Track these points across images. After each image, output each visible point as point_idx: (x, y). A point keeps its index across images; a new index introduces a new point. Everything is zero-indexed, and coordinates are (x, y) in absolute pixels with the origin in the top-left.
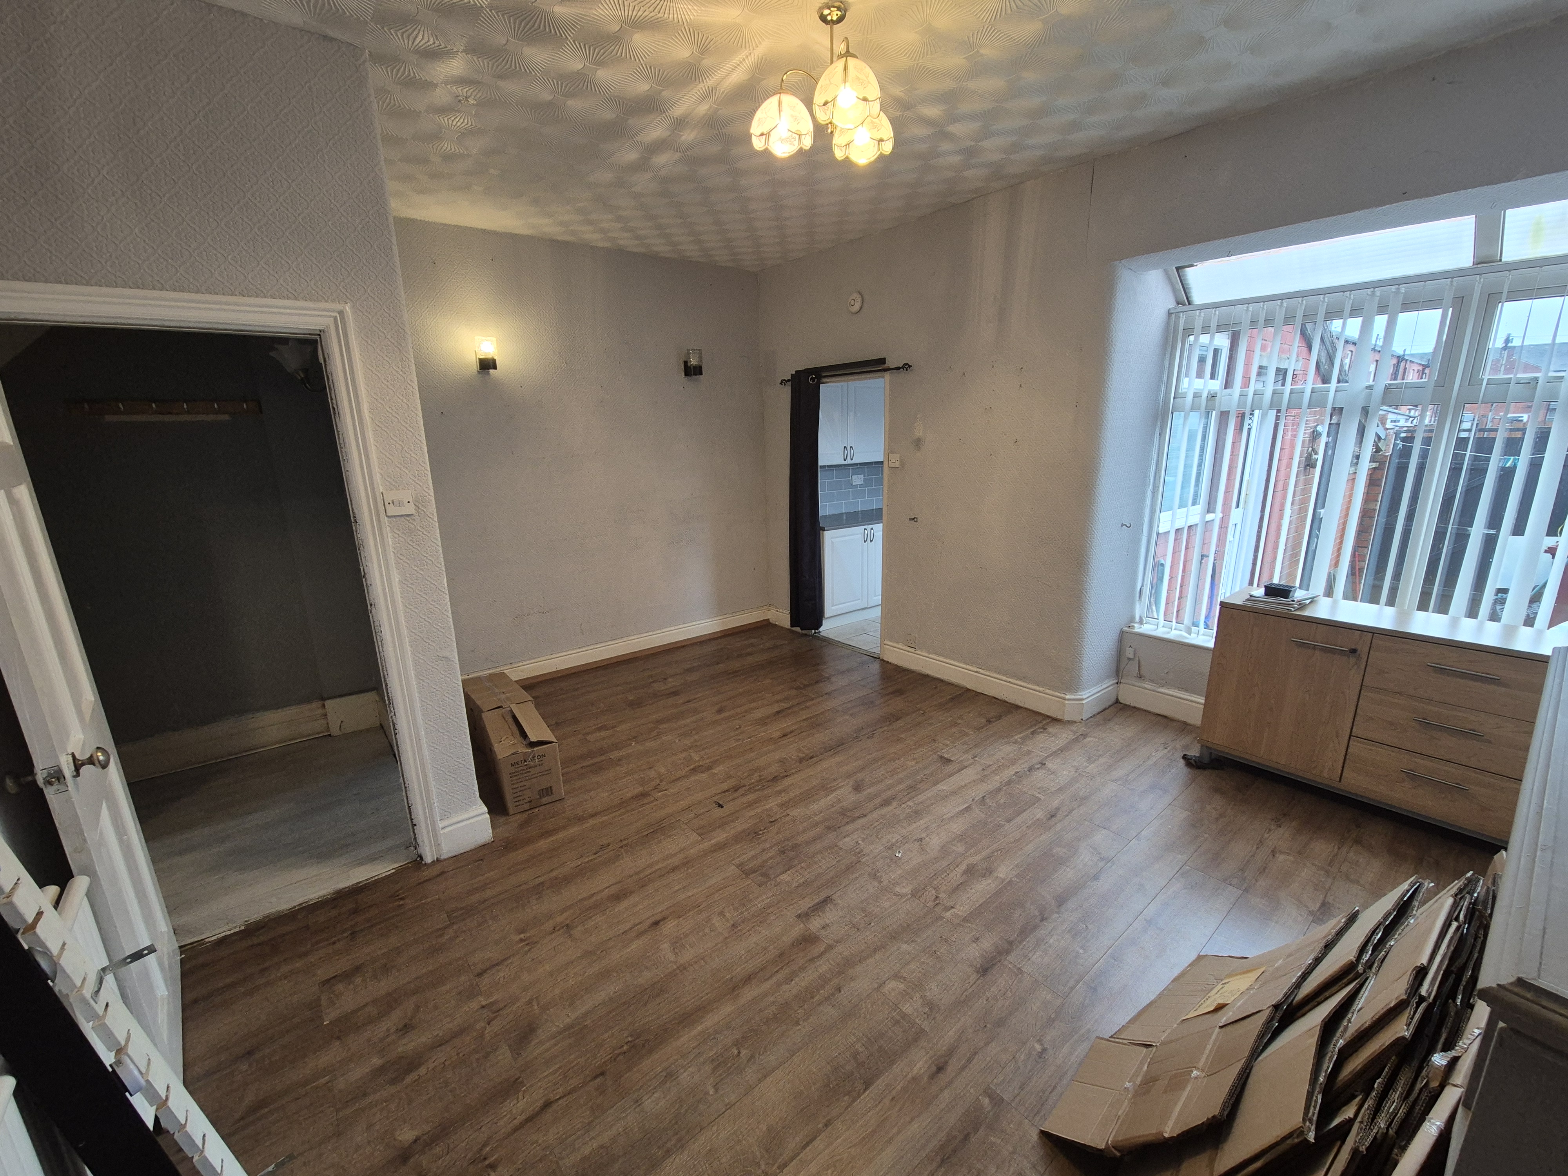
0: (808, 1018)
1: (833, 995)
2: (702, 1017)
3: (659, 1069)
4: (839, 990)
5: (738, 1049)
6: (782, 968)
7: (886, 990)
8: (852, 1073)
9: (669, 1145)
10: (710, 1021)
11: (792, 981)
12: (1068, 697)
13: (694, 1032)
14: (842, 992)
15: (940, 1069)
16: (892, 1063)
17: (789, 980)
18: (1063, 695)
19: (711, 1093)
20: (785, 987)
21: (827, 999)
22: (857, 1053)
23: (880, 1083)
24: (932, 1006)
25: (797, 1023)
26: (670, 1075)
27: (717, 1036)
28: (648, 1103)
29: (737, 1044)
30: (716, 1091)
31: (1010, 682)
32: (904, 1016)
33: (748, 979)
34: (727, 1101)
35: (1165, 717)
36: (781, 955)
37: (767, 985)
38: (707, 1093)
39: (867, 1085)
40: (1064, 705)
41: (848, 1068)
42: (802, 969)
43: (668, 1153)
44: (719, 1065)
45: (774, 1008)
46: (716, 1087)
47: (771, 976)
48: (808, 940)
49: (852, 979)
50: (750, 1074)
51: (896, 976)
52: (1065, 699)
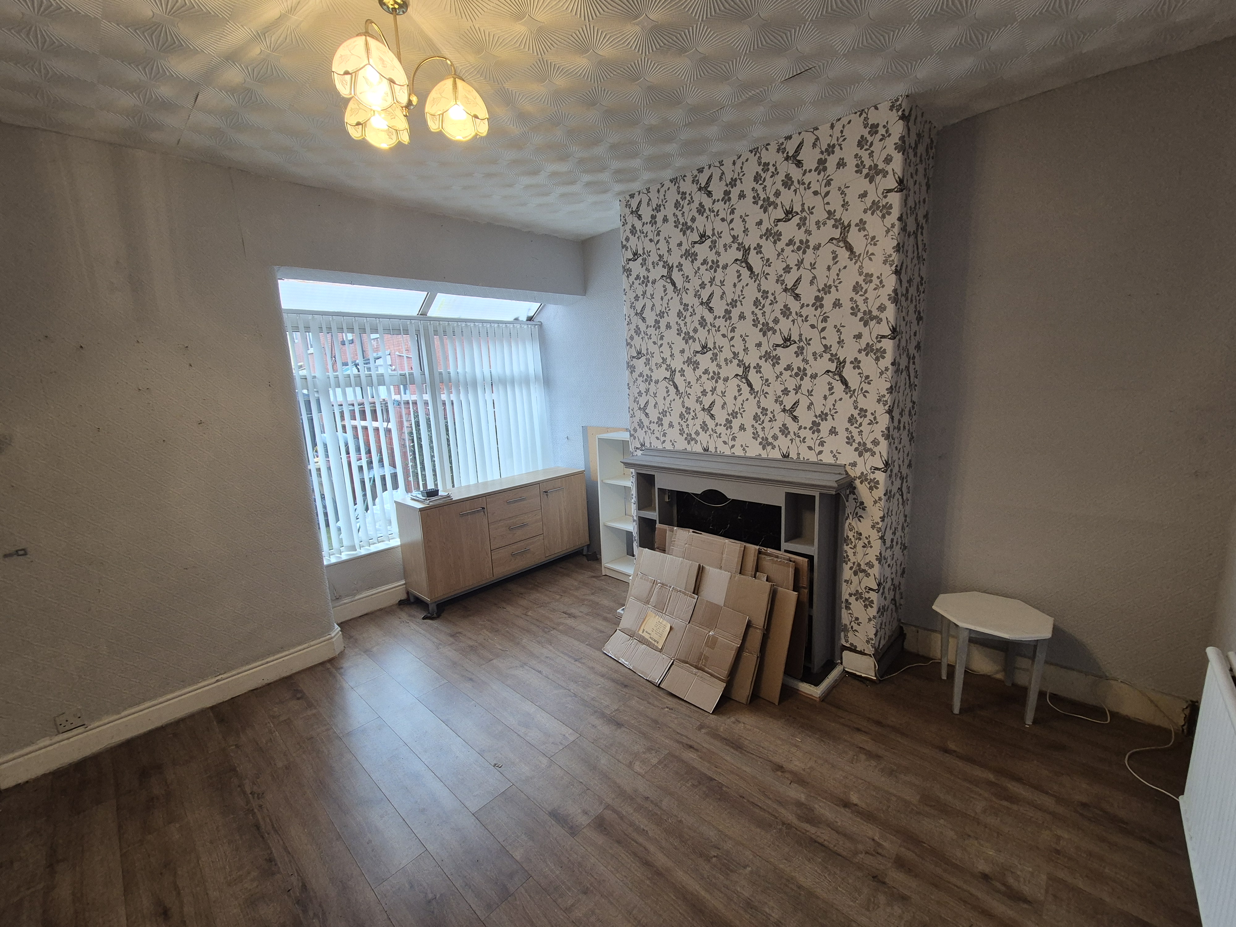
0: (675, 816)
1: (652, 802)
2: (692, 894)
3: (748, 916)
4: (647, 798)
5: (712, 858)
6: (633, 840)
7: (642, 772)
8: (707, 787)
9: (795, 889)
10: (694, 886)
11: (644, 830)
12: (333, 635)
13: (708, 896)
14: (649, 796)
15: (691, 747)
16: (694, 768)
17: (644, 832)
18: (329, 636)
19: (750, 869)
20: (651, 834)
21: (656, 805)
22: (693, 785)
23: (710, 774)
24: (649, 750)
25: (681, 821)
26: (749, 905)
27: (705, 876)
28: (776, 915)
29: (708, 859)
30: (748, 866)
31: (267, 663)
32: (660, 762)
33: (647, 864)
34: (751, 857)
35: (366, 614)
36: (619, 842)
37: (652, 848)
38: (751, 872)
39: (712, 779)
40: (333, 643)
41: (705, 789)
42: (632, 824)
43: (800, 887)
44: (728, 869)
45: (671, 840)
46: (745, 867)
47: (641, 845)
48: (600, 824)
49: (636, 791)
50: (728, 845)
51: (630, 765)
52: (332, 638)
